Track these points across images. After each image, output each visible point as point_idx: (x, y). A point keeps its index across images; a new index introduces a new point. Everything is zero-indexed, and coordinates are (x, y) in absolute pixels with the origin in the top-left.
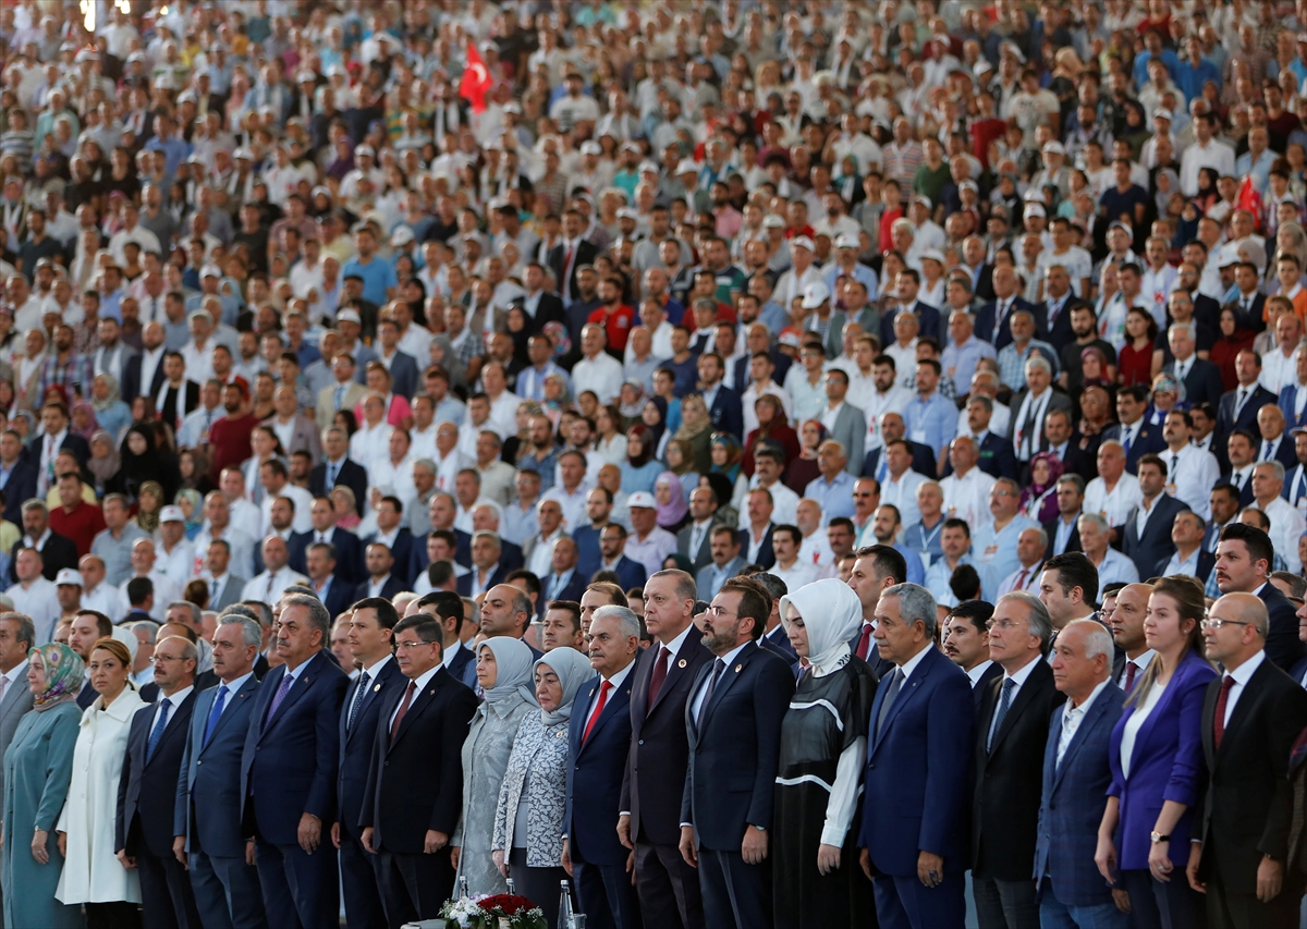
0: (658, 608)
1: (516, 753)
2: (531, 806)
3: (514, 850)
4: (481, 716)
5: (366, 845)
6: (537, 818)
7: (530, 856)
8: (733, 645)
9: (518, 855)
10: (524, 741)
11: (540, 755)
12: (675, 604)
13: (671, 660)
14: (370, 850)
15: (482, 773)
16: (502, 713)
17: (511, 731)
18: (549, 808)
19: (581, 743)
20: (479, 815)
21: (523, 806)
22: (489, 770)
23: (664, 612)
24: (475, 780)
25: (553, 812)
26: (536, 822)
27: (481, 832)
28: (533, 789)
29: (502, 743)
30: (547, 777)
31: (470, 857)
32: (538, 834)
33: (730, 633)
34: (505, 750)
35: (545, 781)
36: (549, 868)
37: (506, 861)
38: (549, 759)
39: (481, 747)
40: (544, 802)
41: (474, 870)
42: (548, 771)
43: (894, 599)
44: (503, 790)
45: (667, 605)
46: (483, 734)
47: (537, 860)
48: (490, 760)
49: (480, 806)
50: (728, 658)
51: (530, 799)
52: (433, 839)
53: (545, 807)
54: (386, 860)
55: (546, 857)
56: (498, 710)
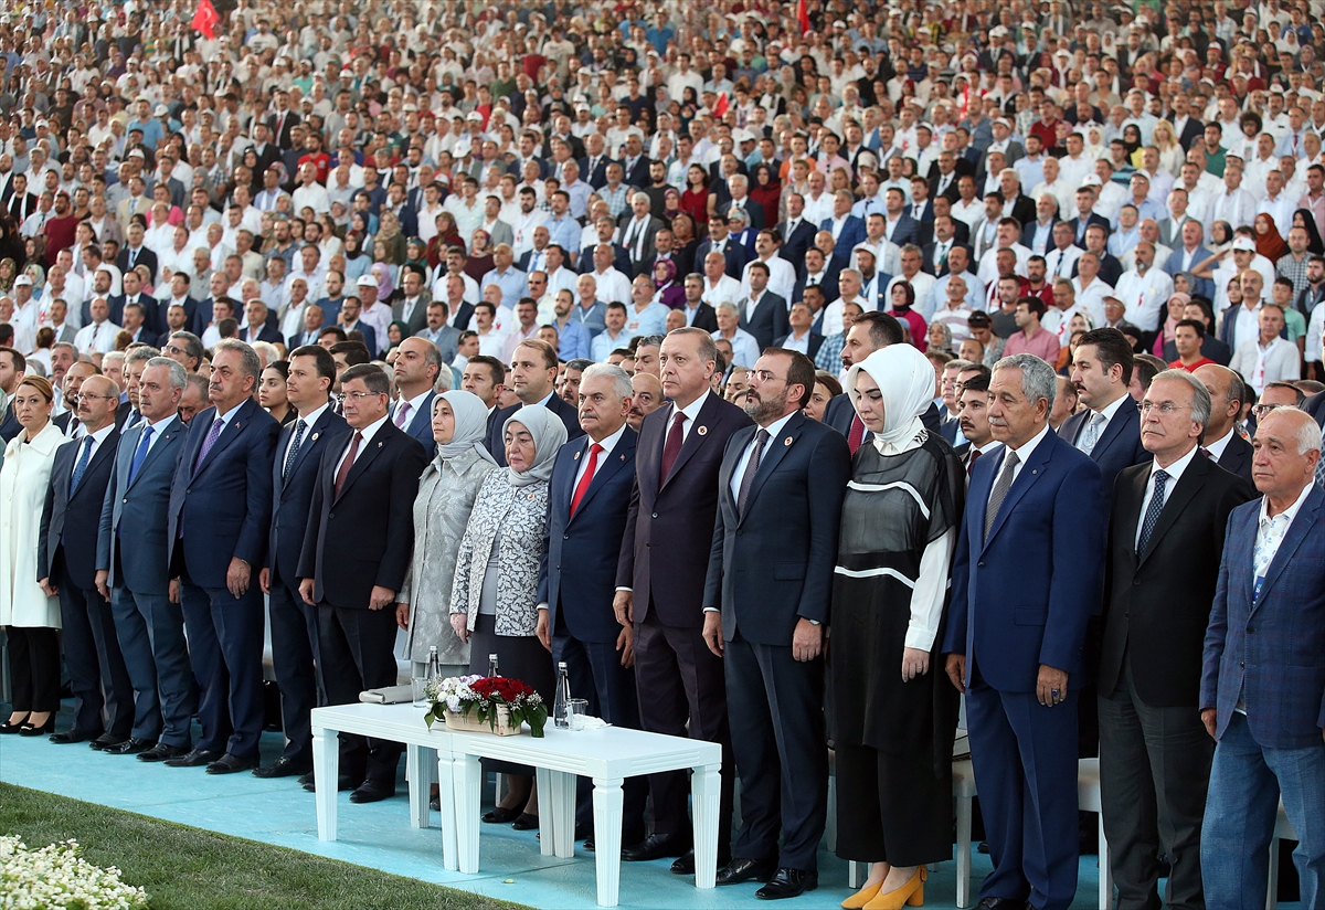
0: (679, 369)
1: (479, 513)
2: (500, 571)
3: (480, 617)
4: (434, 470)
5: (305, 597)
6: (508, 585)
7: (499, 623)
8: (779, 414)
9: (485, 622)
10: (490, 501)
11: (510, 518)
12: (697, 365)
13: (687, 427)
14: (309, 602)
15: (438, 531)
16: (460, 469)
17: (470, 489)
18: (521, 575)
19: (570, 508)
20: (434, 575)
21: (492, 571)
22: (445, 528)
23: (685, 374)
24: (430, 538)
25: (526, 578)
26: (507, 589)
27: (435, 592)
28: (506, 556)
29: (460, 501)
30: (520, 542)
31: (423, 617)
32: (508, 602)
33: (778, 401)
34: (463, 509)
35: (517, 546)
36: (520, 638)
37: (471, 626)
38: (522, 523)
39: (437, 506)
40: (516, 568)
41: (427, 630)
42: (521, 535)
43: (1015, 373)
44: (463, 551)
45: (688, 366)
46: (439, 491)
47: (506, 629)
48: (447, 518)
49: (435, 565)
50: (774, 429)
51: (501, 564)
52: (379, 595)
53: (517, 573)
54: (325, 614)
55: (517, 626)
56: (455, 466)
